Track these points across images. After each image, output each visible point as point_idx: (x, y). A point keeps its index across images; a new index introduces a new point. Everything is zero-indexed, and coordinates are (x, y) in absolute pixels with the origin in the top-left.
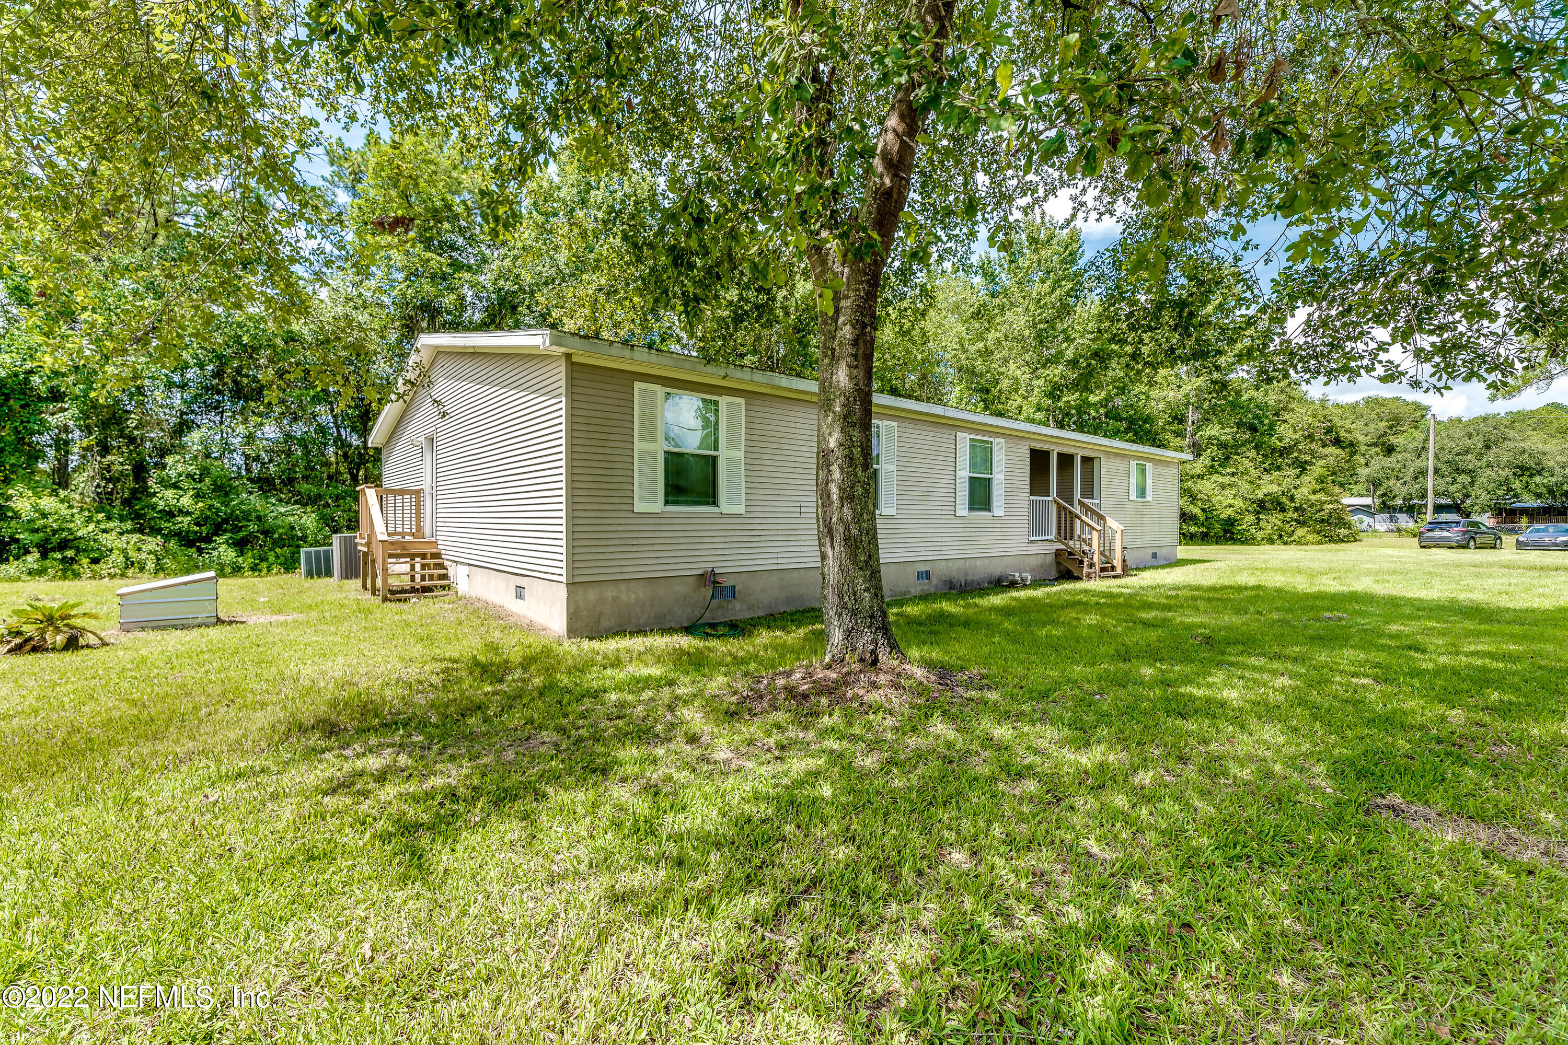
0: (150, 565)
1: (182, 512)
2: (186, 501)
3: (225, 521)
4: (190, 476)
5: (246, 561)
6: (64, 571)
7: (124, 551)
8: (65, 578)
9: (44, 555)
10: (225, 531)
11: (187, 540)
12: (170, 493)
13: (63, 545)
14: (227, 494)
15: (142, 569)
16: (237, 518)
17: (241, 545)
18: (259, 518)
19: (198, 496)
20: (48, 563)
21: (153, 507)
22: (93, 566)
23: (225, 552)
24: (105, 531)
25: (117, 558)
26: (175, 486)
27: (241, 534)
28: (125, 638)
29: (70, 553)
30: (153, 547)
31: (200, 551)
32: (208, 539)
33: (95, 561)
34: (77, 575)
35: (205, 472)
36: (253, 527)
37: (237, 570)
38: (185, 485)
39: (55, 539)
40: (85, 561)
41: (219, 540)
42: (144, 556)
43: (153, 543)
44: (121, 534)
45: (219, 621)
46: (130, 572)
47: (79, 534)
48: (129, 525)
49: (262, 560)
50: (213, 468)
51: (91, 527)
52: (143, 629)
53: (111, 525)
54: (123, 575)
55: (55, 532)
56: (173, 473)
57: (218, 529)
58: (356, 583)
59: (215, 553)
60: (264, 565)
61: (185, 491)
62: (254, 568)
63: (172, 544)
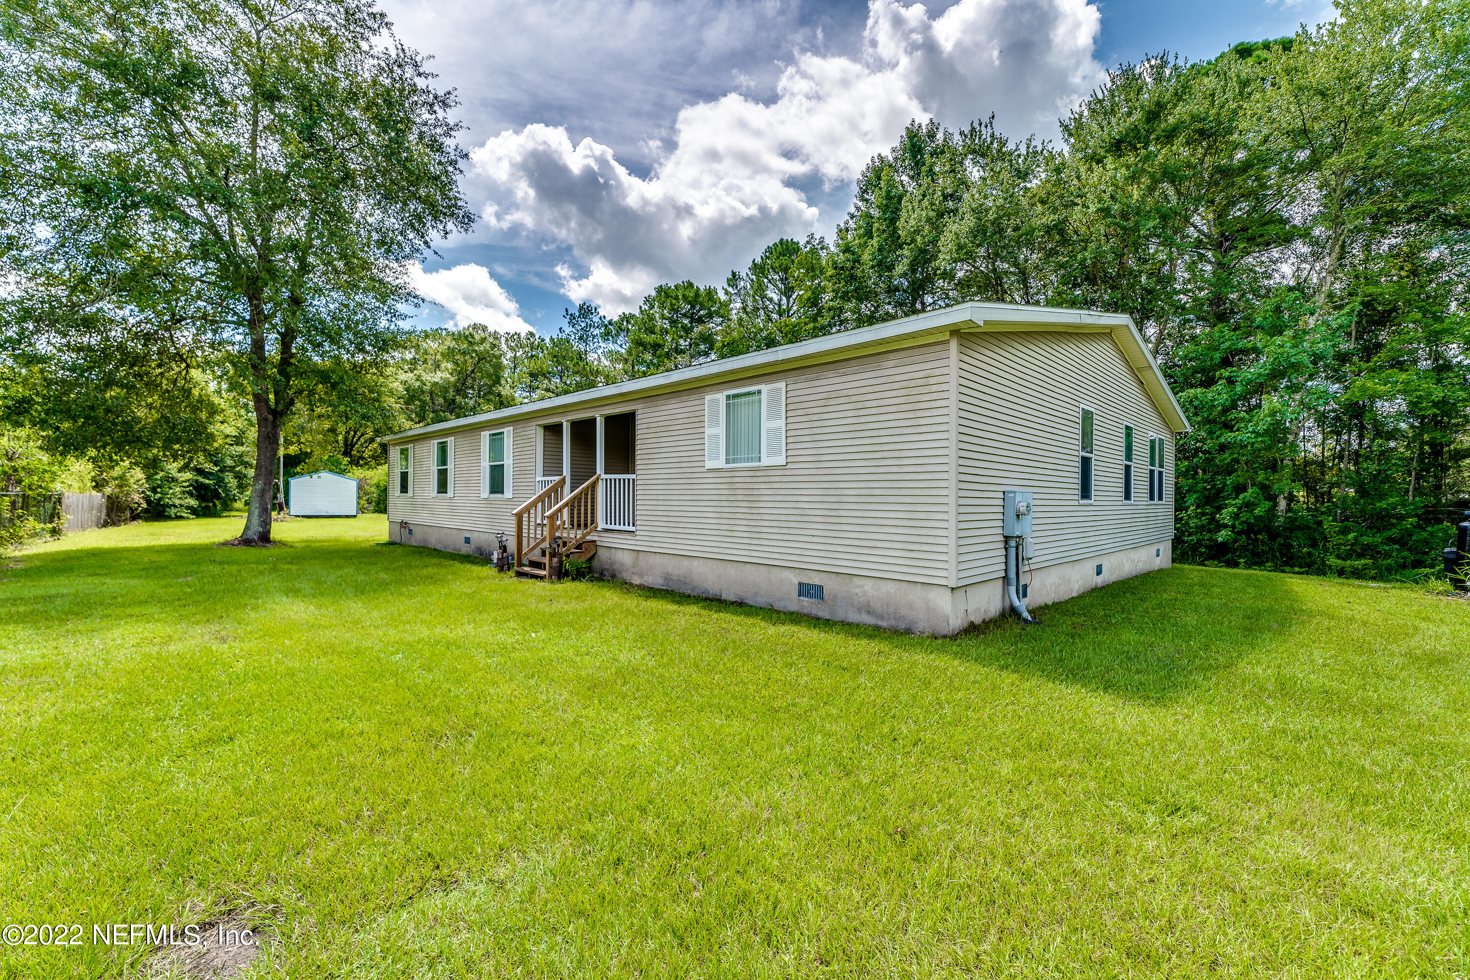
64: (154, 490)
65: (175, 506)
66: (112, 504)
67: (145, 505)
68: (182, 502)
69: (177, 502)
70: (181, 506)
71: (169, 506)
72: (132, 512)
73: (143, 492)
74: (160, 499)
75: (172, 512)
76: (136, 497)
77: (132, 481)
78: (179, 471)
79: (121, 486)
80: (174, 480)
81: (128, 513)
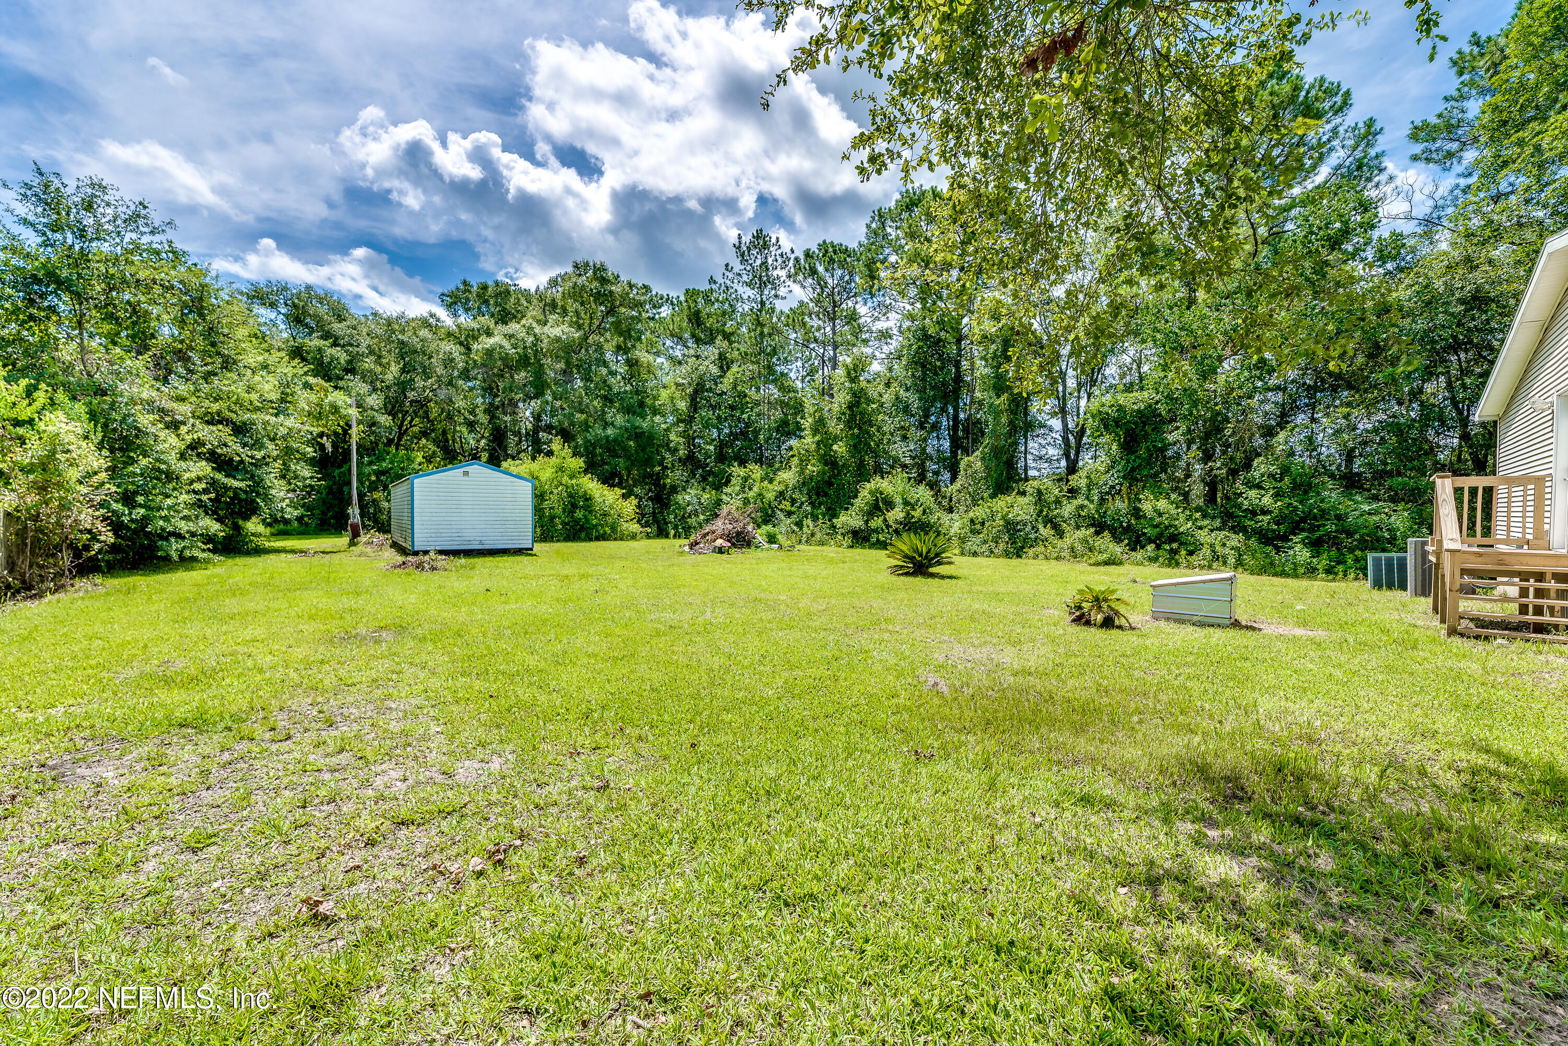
0: (1232, 560)
1: (1264, 512)
2: (1267, 500)
3: (1303, 520)
4: (1271, 476)
5: (1322, 562)
6: (1170, 559)
7: (1212, 546)
8: (1169, 565)
9: (1158, 547)
10: (1303, 530)
11: (1266, 538)
12: (1253, 493)
13: (1173, 538)
14: (1306, 492)
15: (1225, 563)
16: (1315, 518)
17: (1316, 545)
18: (1339, 517)
19: (1278, 495)
20: (1161, 552)
21: (1239, 507)
22: (1189, 558)
23: (1300, 553)
24: (1201, 528)
25: (1206, 551)
26: (1259, 486)
27: (1317, 534)
28: (1151, 626)
29: (1175, 546)
30: (1235, 543)
31: (1278, 549)
32: (1285, 538)
33: (1191, 553)
34: (1178, 564)
35: (1285, 471)
36: (1330, 527)
37: (1311, 571)
38: (1266, 485)
39: (1166, 533)
40: (1183, 552)
41: (1296, 539)
42: (1227, 551)
43: (1236, 540)
44: (1212, 531)
45: (1236, 624)
46: (1215, 565)
47: (1181, 530)
48: (1217, 523)
49: (1339, 563)
50: (1293, 467)
51: (1190, 524)
52: (1168, 619)
53: (1206, 522)
54: (1210, 567)
55: (1167, 528)
56: (1257, 474)
57: (1295, 529)
58: (1426, 603)
59: (1291, 552)
60: (1341, 568)
61: (1267, 491)
62: (1329, 571)
63: (1253, 542)
64: (128, 499)
65: (179, 536)
66: (21, 534)
67: (109, 537)
68: (191, 526)
69: (183, 526)
70: (193, 534)
71: (165, 536)
72: (77, 554)
73: (102, 505)
74: (145, 520)
75: (174, 547)
76: (86, 517)
77: (73, 474)
78: (183, 456)
79: (42, 488)
80: (170, 476)
81: (66, 559)
